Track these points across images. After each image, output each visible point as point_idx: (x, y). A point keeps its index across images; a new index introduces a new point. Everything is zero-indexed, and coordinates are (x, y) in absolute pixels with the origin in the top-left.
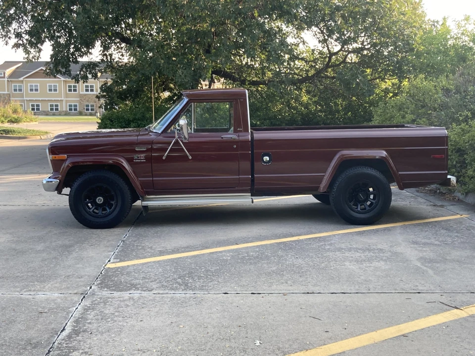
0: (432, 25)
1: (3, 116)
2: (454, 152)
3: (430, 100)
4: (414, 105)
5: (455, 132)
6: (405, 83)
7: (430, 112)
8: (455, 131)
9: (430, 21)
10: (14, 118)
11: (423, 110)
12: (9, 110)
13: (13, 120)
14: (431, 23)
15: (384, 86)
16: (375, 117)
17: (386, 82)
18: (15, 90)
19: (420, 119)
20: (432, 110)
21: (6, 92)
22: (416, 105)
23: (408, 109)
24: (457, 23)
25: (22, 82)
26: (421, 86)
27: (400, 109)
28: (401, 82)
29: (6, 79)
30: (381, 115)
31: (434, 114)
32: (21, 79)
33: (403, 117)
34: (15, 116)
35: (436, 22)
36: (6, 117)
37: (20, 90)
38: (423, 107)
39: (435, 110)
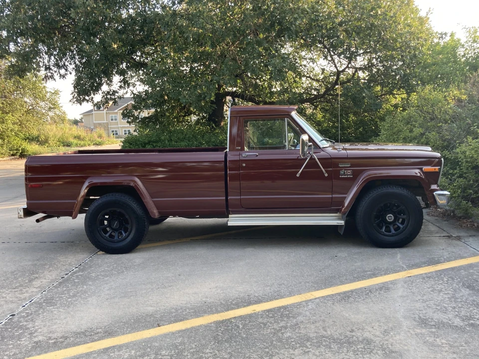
0: (440, 37)
1: (90, 140)
2: (470, 169)
3: (440, 112)
4: (422, 118)
5: (471, 147)
6: (414, 96)
7: (441, 124)
8: (471, 145)
9: (437, 34)
10: (98, 141)
11: (433, 123)
12: (95, 135)
13: (98, 143)
14: (439, 36)
15: (394, 102)
16: (382, 131)
17: (396, 98)
18: (112, 120)
19: (429, 132)
20: (442, 122)
21: (105, 122)
22: (425, 117)
23: (416, 122)
24: (468, 30)
25: (117, 113)
26: (429, 97)
27: (408, 123)
28: (409, 95)
29: (105, 112)
30: (388, 129)
31: (445, 126)
32: (116, 111)
33: (411, 131)
34: (99, 140)
35: (444, 34)
36: (92, 141)
37: (116, 120)
38: (432, 119)
39: (446, 122)
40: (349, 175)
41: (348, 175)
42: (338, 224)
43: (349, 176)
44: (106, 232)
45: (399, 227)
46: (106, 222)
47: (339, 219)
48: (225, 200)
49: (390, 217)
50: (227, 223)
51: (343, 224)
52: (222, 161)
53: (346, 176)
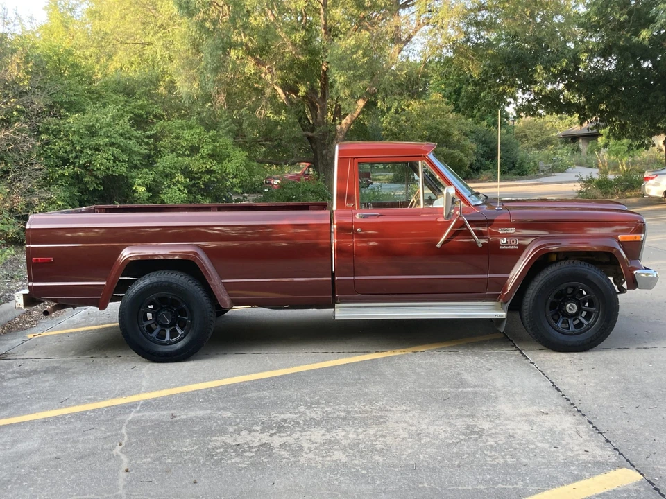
40: (513, 245)
41: (511, 245)
42: (496, 317)
43: (512, 247)
44: (151, 330)
45: (581, 322)
46: (149, 316)
47: (497, 310)
48: (331, 283)
49: (571, 308)
50: (334, 317)
51: (504, 317)
52: (327, 224)
53: (509, 247)
